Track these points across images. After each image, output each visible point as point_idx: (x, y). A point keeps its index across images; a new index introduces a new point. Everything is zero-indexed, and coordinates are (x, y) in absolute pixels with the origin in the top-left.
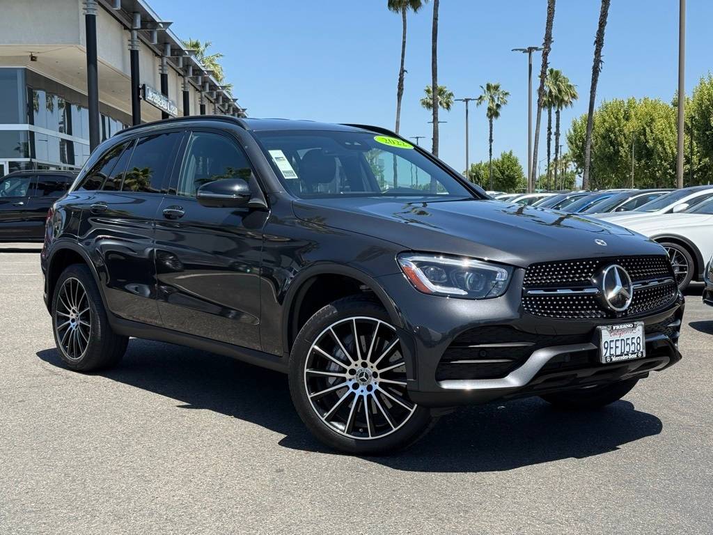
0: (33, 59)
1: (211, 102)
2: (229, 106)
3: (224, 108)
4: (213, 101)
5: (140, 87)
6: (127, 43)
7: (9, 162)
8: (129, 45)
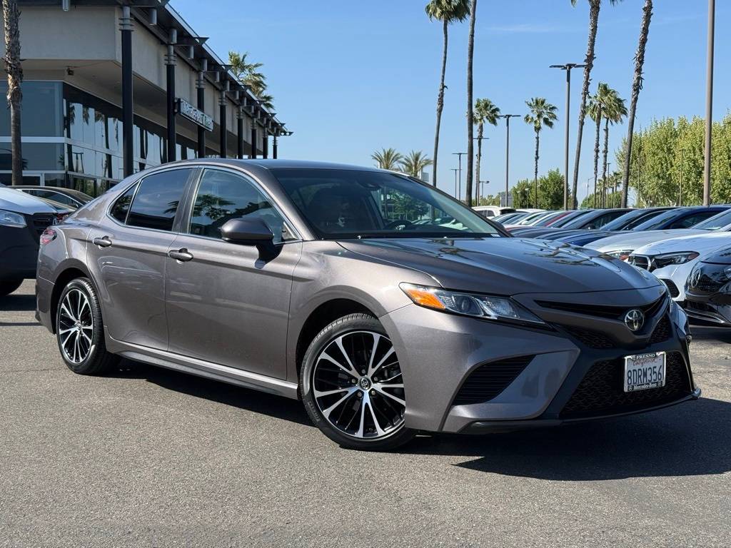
0: (70, 73)
1: (249, 116)
2: (268, 120)
3: (263, 122)
4: (251, 115)
5: (176, 101)
6: (163, 57)
7: (45, 174)
8: (166, 60)
